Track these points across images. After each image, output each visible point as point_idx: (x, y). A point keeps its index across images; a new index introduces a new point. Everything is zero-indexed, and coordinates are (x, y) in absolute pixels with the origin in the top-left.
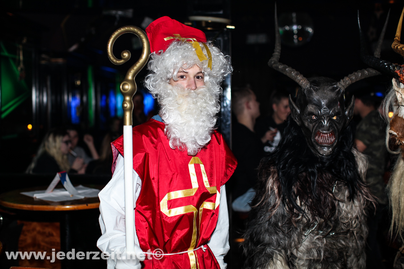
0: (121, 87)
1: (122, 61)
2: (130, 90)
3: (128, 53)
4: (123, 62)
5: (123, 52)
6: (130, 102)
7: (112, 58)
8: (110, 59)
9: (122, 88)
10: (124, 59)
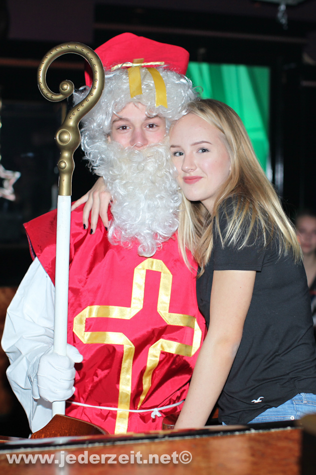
0: (57, 137)
1: (60, 97)
2: (71, 142)
3: (71, 85)
4: (62, 99)
5: (63, 83)
6: (70, 160)
7: (45, 91)
8: (42, 92)
9: (60, 138)
10: (63, 94)
